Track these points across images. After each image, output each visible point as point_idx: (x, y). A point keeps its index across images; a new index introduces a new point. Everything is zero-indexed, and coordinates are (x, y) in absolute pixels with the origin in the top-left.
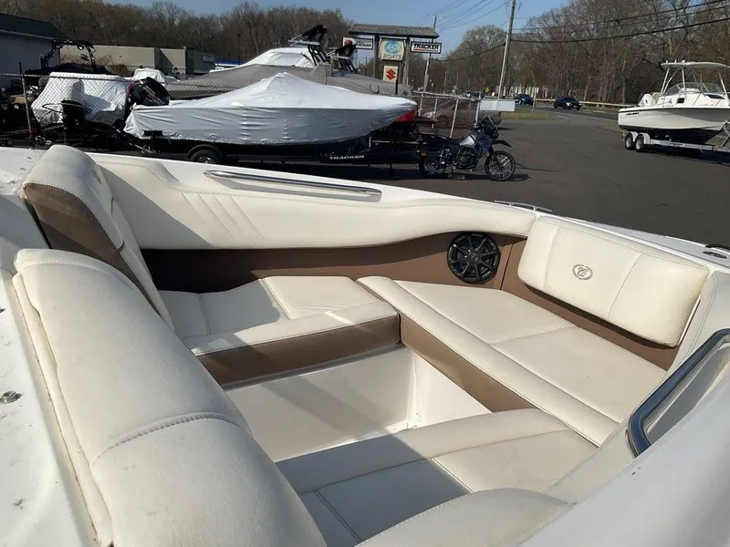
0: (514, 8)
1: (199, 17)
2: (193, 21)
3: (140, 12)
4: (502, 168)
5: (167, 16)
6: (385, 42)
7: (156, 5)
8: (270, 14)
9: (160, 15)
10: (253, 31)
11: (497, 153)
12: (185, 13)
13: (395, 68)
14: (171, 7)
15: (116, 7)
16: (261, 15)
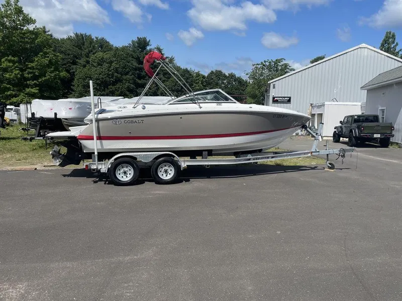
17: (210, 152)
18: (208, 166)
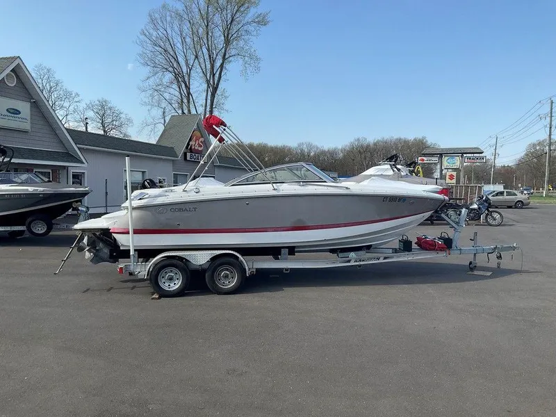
0: (550, 128)
1: (327, 150)
2: (323, 153)
3: (290, 149)
4: (495, 219)
5: (306, 150)
6: (447, 158)
7: (299, 145)
8: (375, 144)
9: (302, 150)
10: (363, 156)
11: (491, 212)
12: (317, 148)
13: (454, 174)
14: (310, 145)
15: (276, 148)
16: (368, 146)
17: (292, 250)
18: (287, 270)
